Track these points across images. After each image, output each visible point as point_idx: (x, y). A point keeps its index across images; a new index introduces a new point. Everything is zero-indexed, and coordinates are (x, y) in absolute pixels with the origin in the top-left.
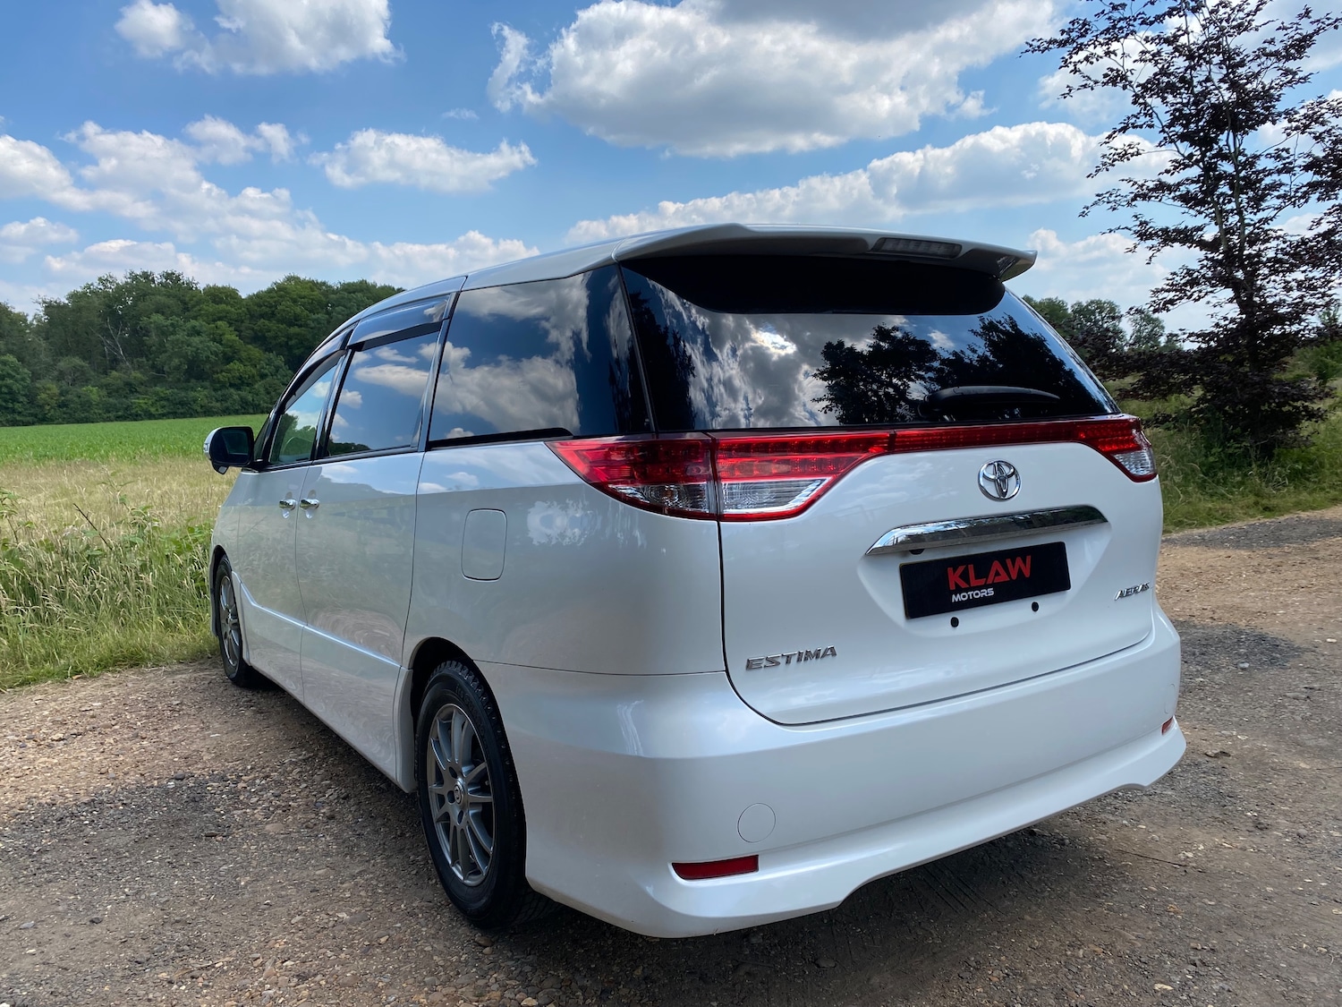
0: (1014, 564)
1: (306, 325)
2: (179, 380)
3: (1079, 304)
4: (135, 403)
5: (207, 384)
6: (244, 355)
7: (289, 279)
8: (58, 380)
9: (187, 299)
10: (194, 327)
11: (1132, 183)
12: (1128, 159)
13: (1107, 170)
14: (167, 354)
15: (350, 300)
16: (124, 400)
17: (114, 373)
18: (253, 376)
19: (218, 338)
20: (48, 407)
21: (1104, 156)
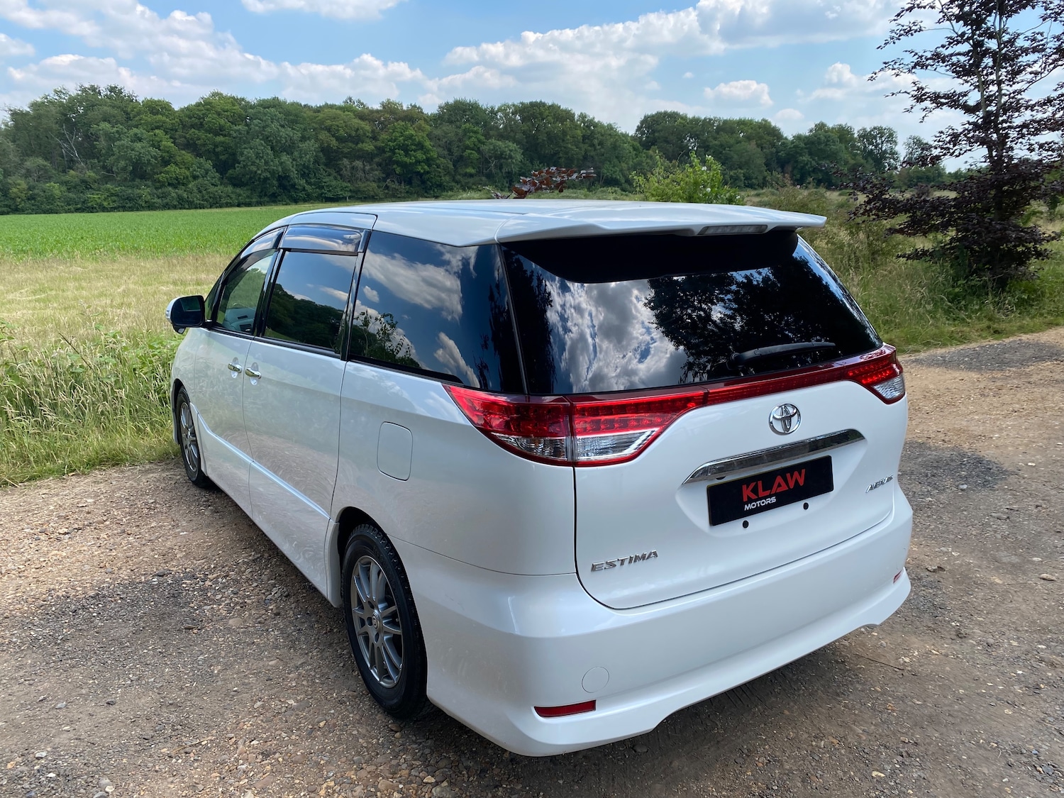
0: (792, 477)
1: (230, 135)
2: (126, 179)
3: (864, 130)
4: (90, 198)
5: (149, 183)
6: (178, 159)
7: (214, 95)
8: (26, 177)
9: (129, 110)
10: (136, 134)
11: (913, 54)
12: (912, 35)
13: (894, 43)
14: (115, 157)
15: (265, 114)
16: (81, 195)
17: (72, 172)
18: (187, 178)
19: (156, 144)
20: (19, 200)
21: (892, 31)
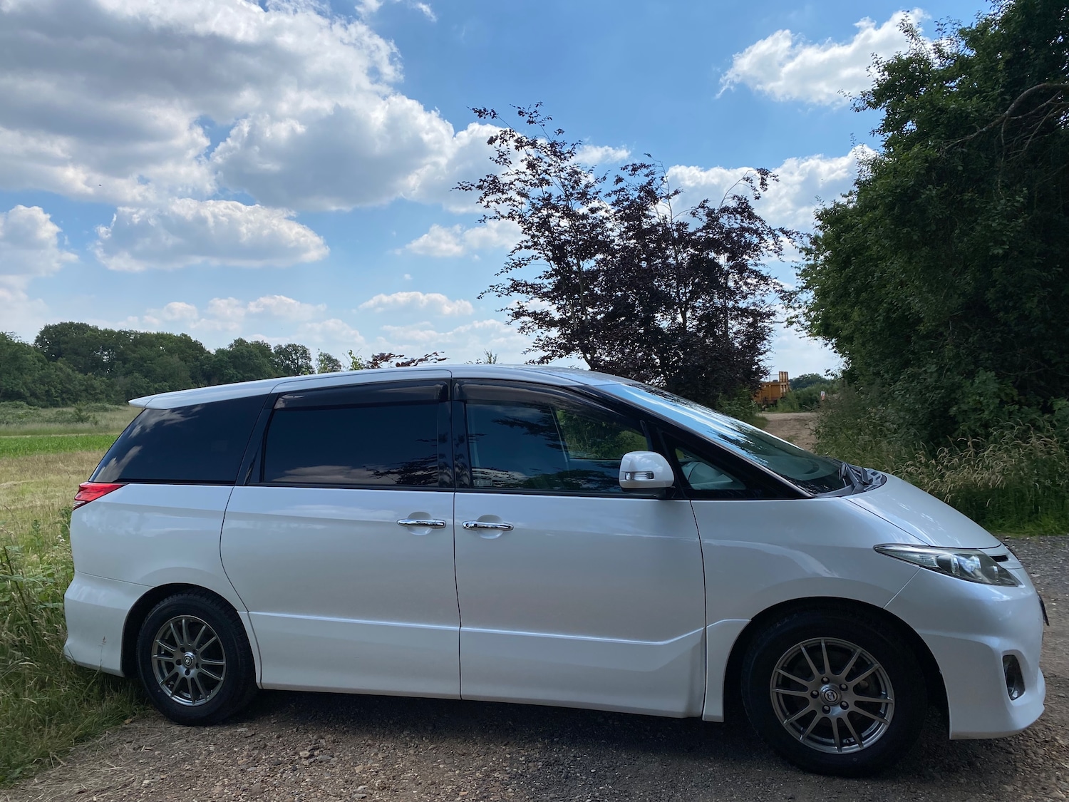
3: (280, 347)
21: (507, 263)
